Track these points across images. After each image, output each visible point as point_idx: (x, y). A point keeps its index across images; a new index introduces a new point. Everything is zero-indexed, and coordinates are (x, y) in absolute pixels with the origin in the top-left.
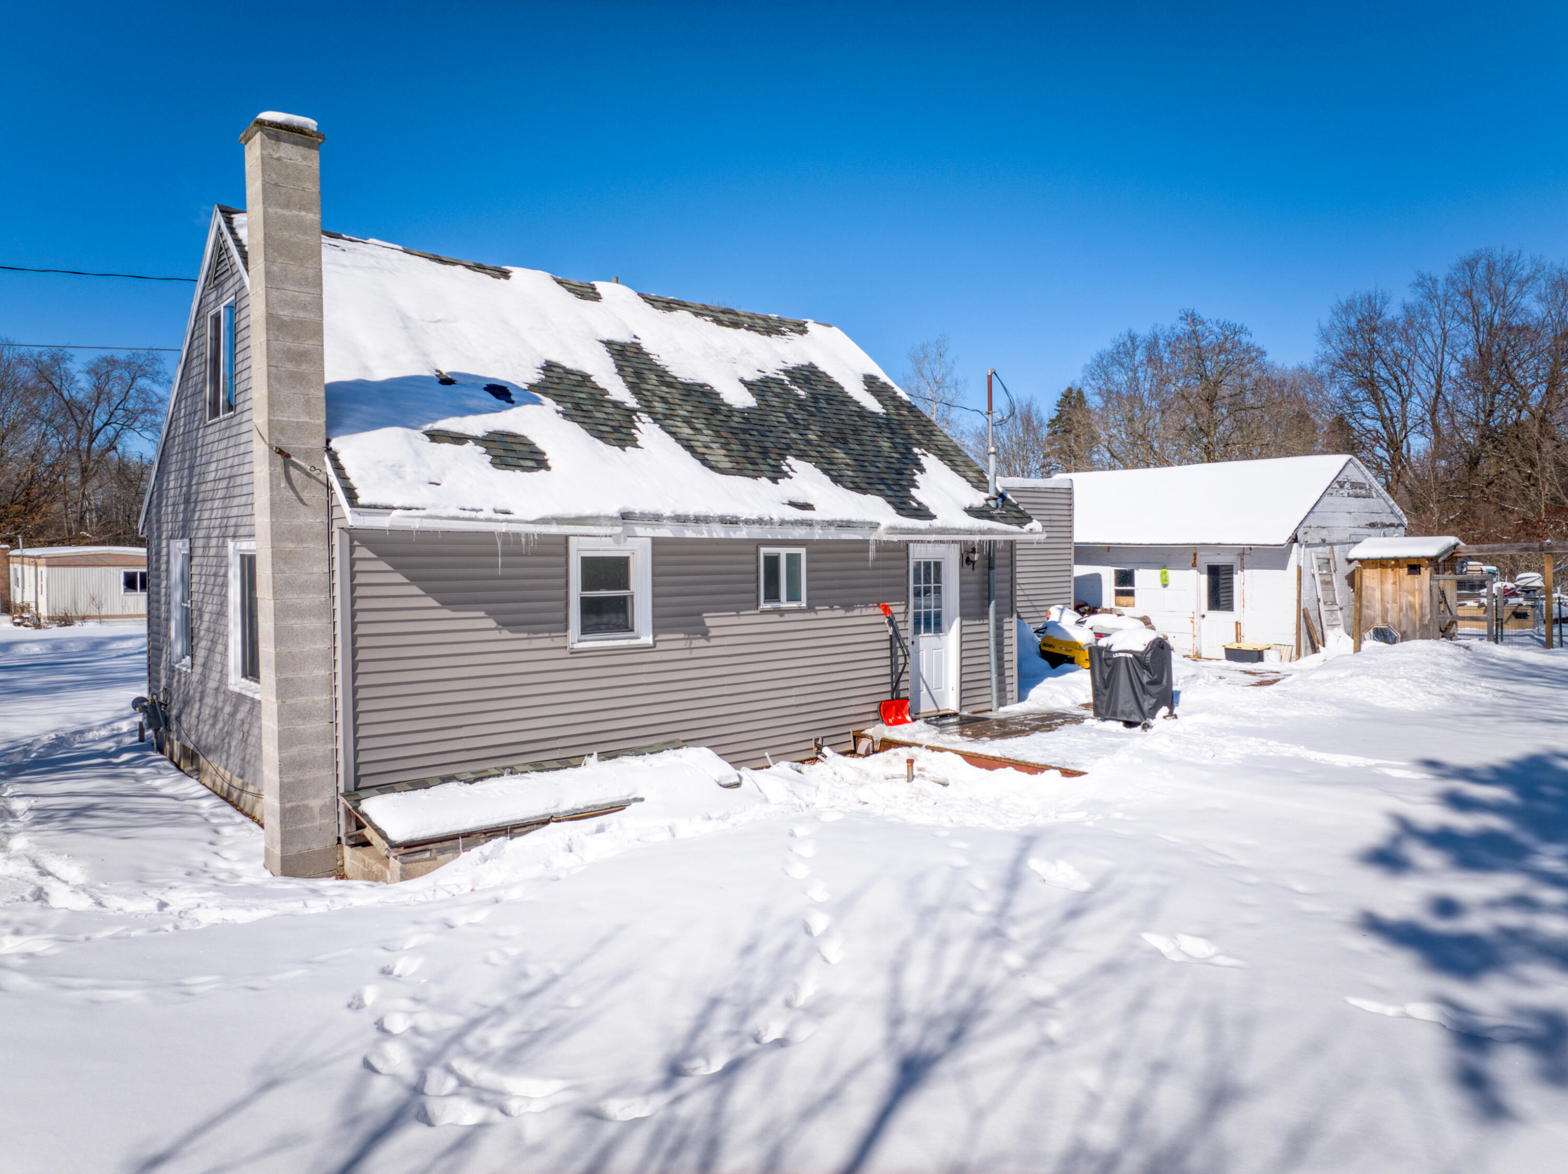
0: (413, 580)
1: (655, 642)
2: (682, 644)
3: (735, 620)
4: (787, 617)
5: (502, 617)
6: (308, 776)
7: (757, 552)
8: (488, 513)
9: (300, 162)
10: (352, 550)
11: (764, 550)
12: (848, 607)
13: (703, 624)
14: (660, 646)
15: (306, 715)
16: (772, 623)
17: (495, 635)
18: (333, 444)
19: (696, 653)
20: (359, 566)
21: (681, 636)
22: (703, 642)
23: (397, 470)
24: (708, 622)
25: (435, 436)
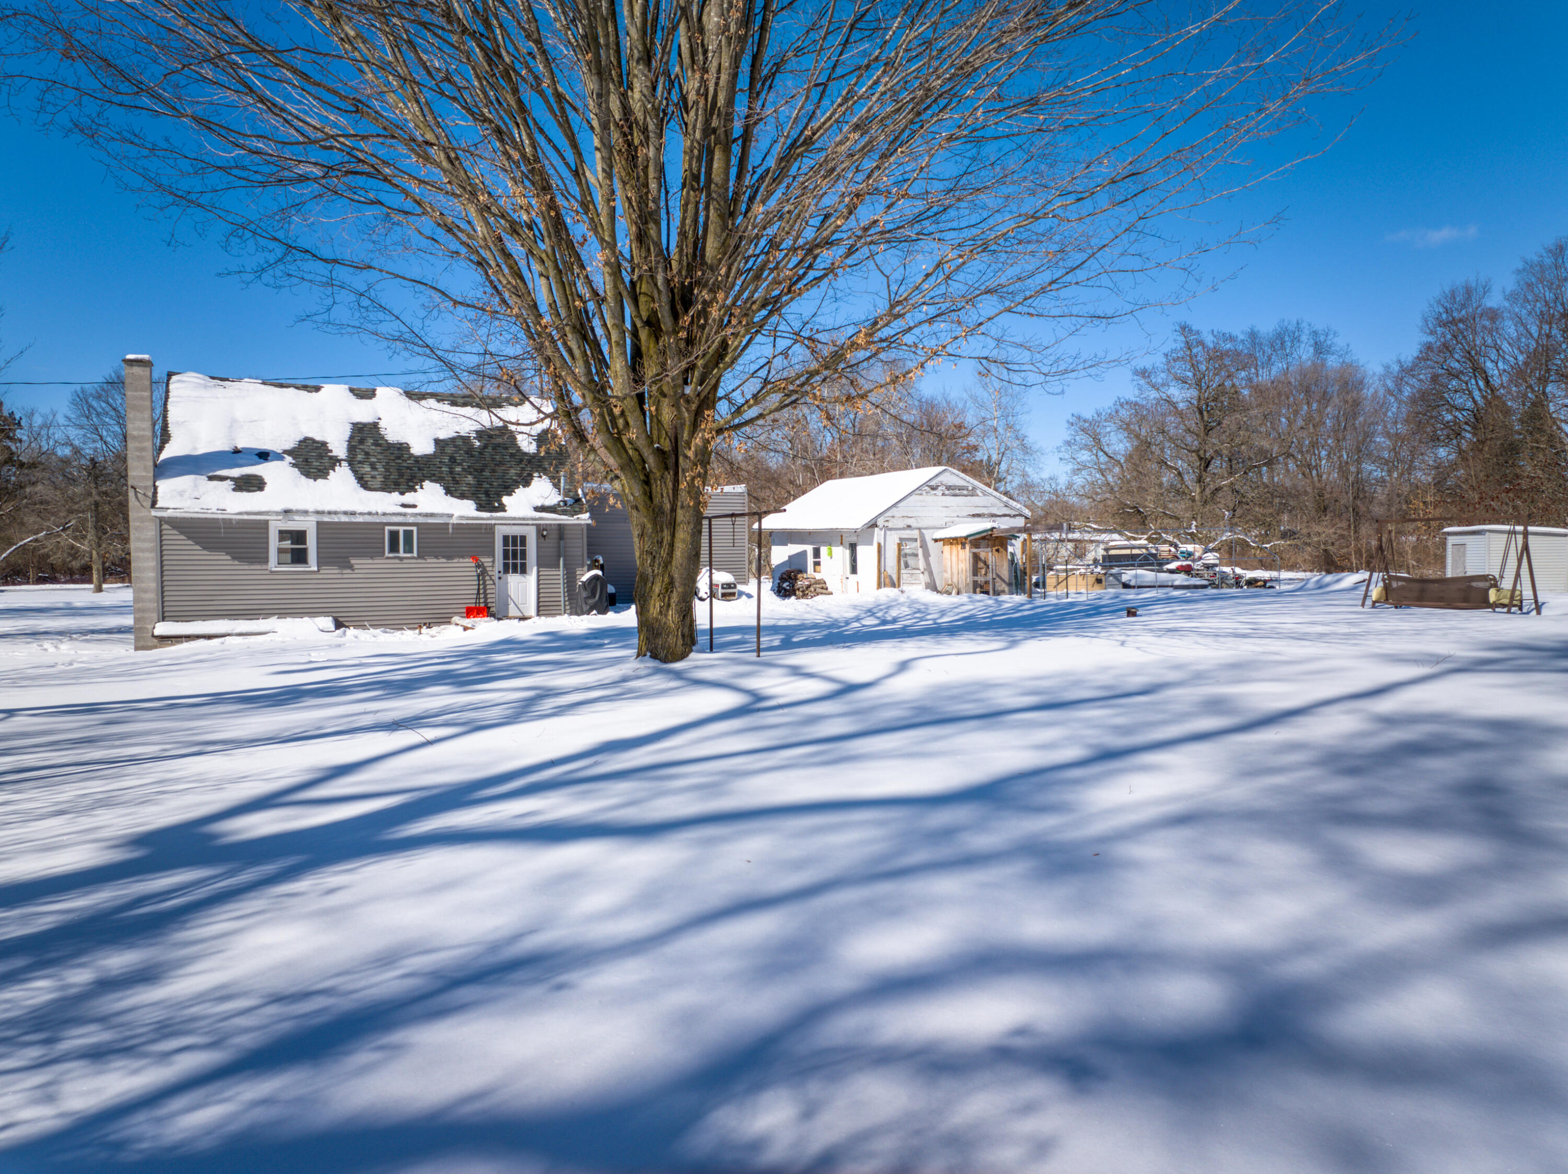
0: (189, 538)
1: (319, 570)
2: (337, 571)
3: (370, 561)
4: (405, 561)
5: (238, 555)
6: (146, 615)
7: (384, 529)
8: (214, 510)
9: (141, 373)
10: (161, 526)
11: (387, 528)
12: (449, 558)
13: (350, 562)
14: (322, 572)
15: (145, 591)
16: (396, 564)
17: (231, 562)
18: (157, 484)
19: (345, 576)
20: (164, 532)
21: (336, 568)
22: (349, 571)
23: (181, 494)
24: (353, 562)
25: (211, 478)
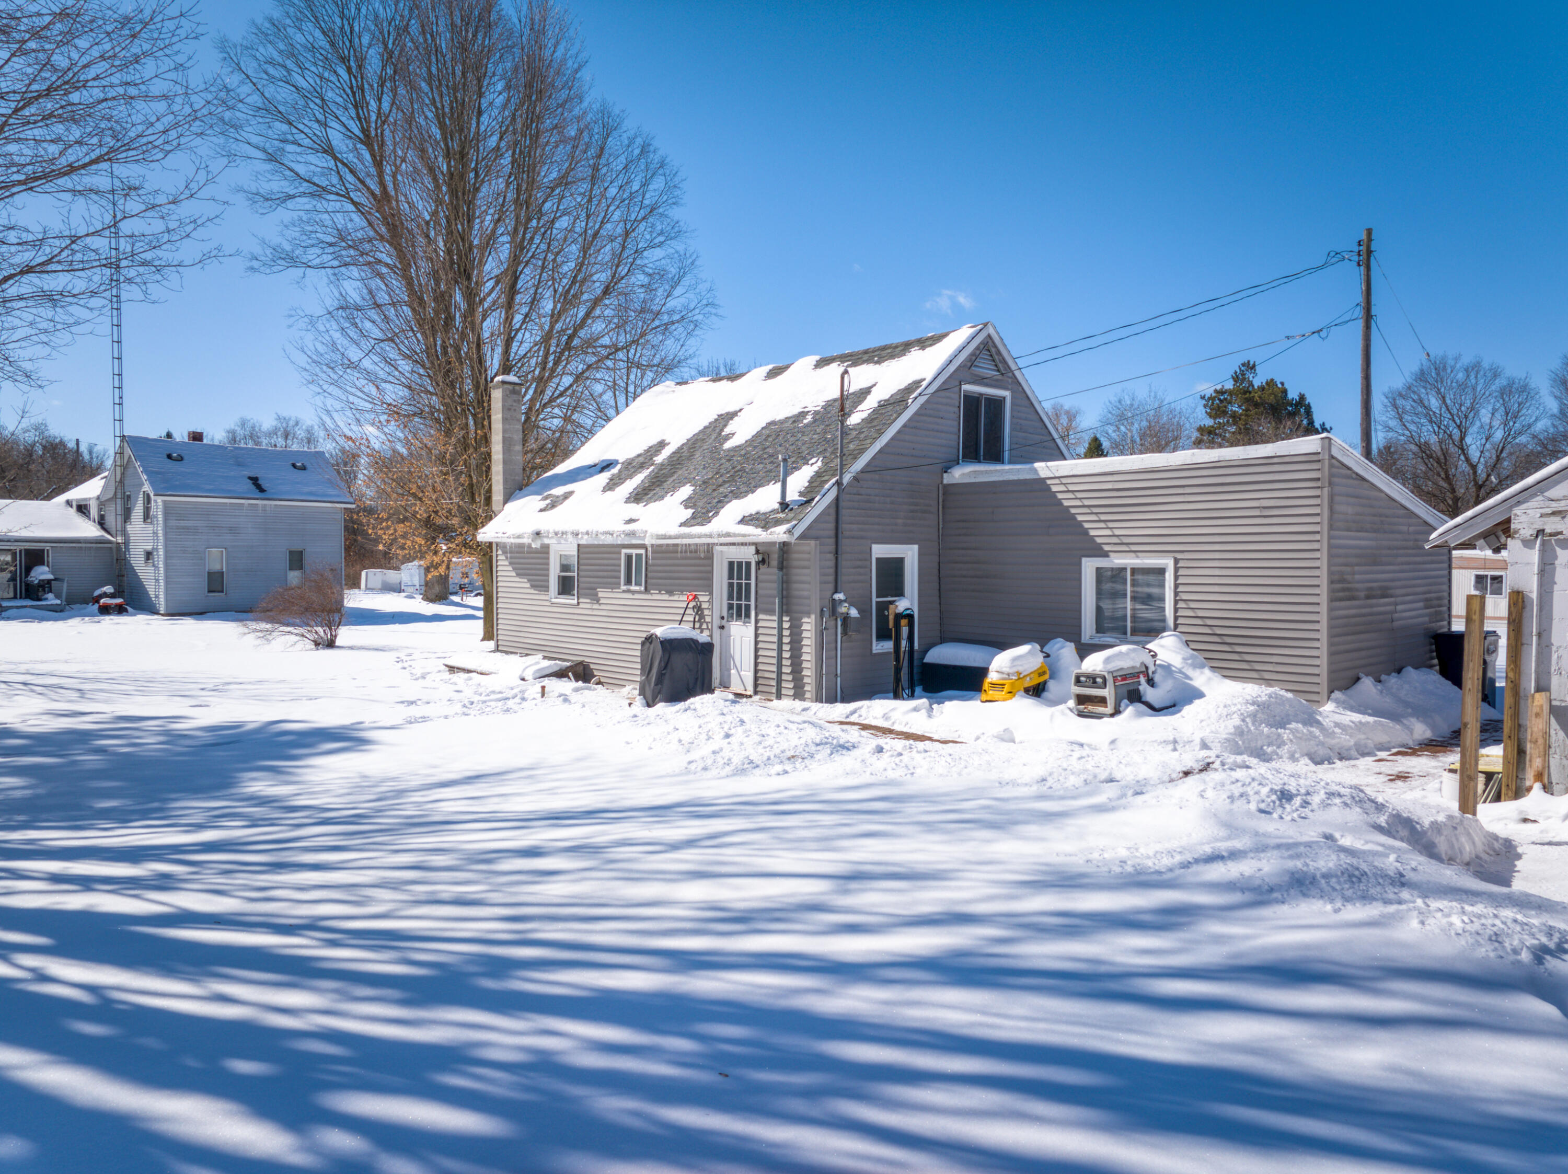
0: (510, 564)
1: (578, 603)
2: (588, 606)
3: (611, 595)
4: (635, 596)
5: (533, 583)
7: (620, 553)
11: (624, 551)
12: (670, 593)
13: (596, 595)
14: (581, 605)
16: (628, 599)
19: (595, 613)
21: (588, 601)
22: (597, 606)
24: (600, 595)
